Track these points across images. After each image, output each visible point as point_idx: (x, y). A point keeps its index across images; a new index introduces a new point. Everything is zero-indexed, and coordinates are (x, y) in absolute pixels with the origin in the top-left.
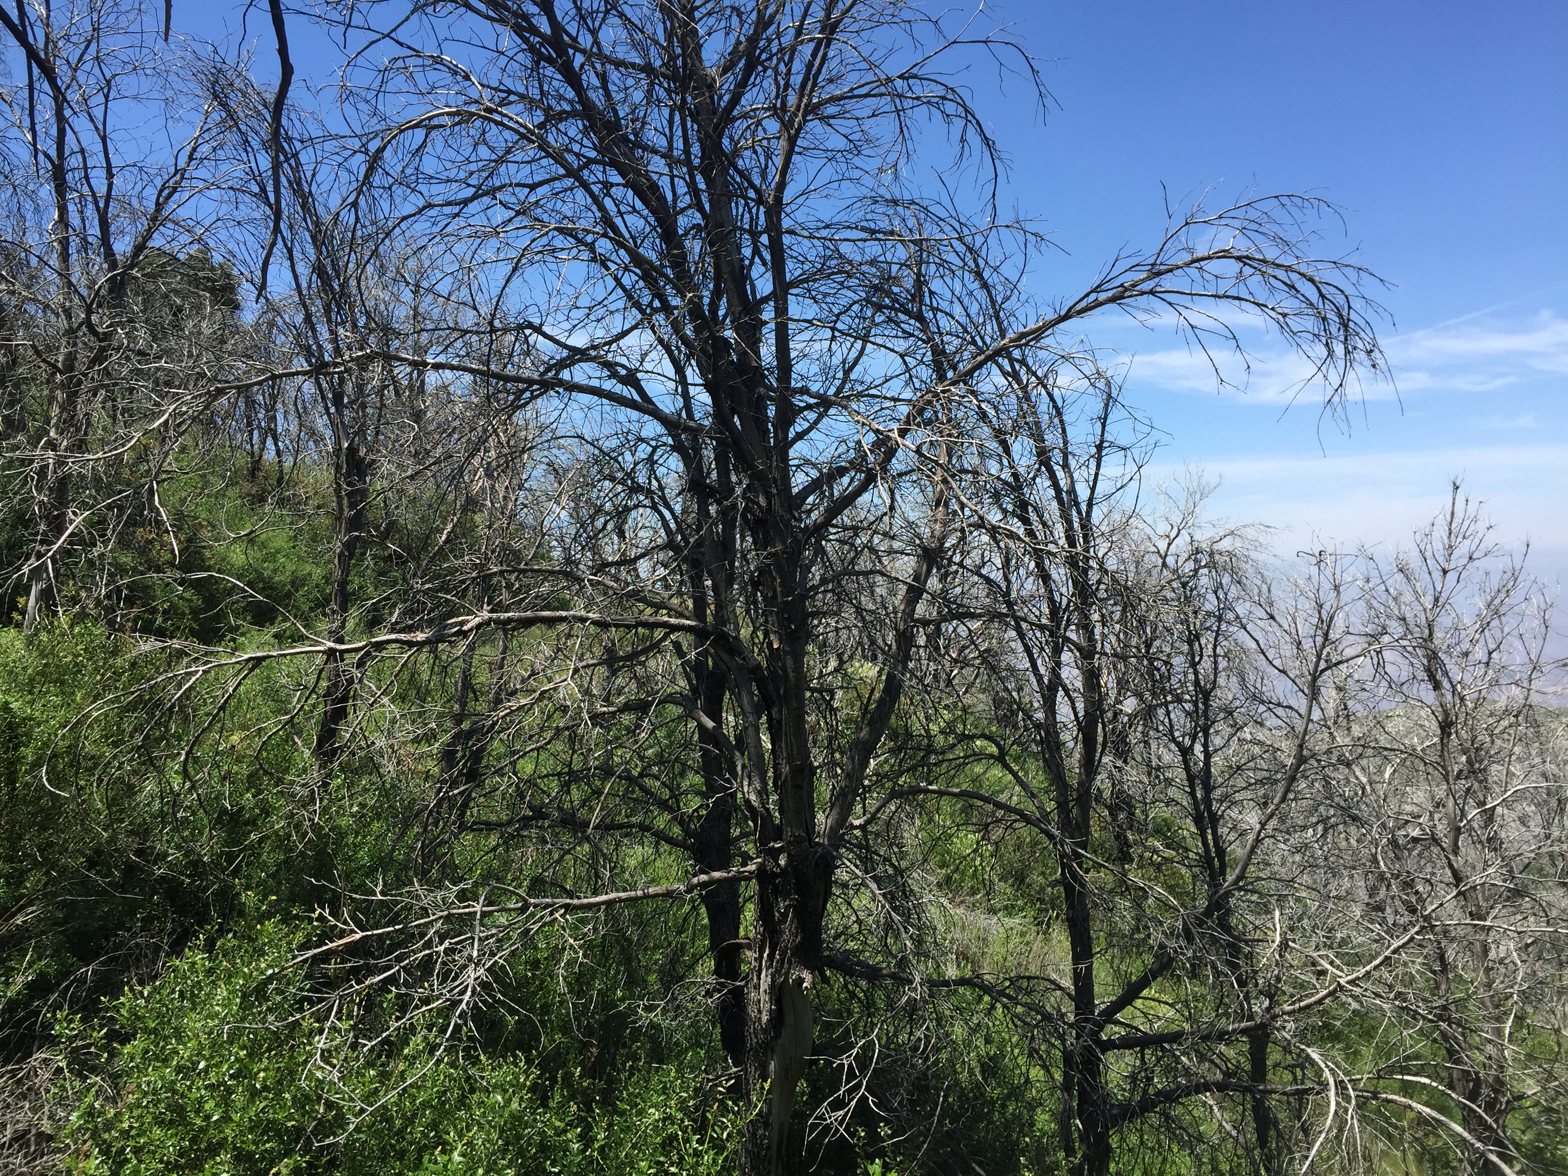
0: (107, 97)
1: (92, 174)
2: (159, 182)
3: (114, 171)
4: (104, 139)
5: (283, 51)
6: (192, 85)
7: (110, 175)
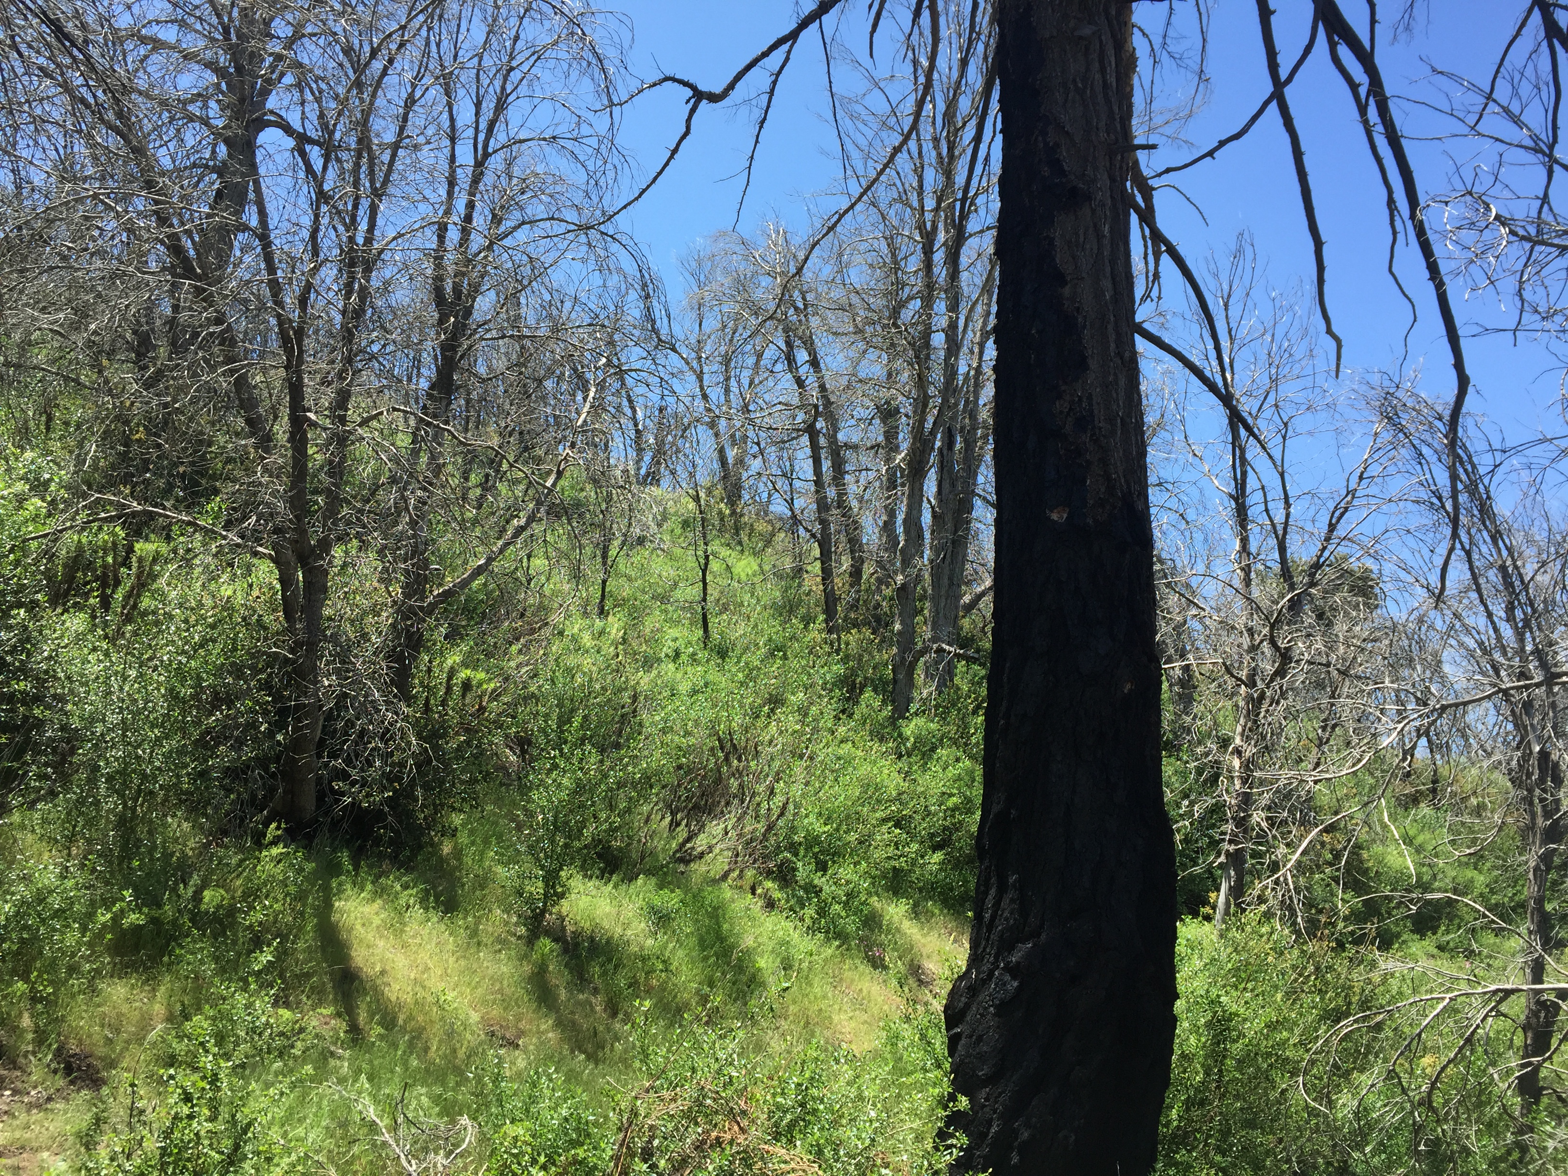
0: (1284, 438)
1: (1271, 505)
2: (1331, 505)
3: (1291, 501)
4: (1282, 475)
5: (1459, 365)
6: (1366, 413)
7: (1288, 505)
